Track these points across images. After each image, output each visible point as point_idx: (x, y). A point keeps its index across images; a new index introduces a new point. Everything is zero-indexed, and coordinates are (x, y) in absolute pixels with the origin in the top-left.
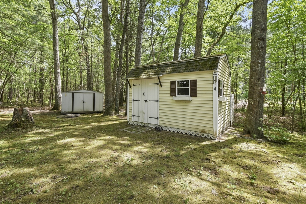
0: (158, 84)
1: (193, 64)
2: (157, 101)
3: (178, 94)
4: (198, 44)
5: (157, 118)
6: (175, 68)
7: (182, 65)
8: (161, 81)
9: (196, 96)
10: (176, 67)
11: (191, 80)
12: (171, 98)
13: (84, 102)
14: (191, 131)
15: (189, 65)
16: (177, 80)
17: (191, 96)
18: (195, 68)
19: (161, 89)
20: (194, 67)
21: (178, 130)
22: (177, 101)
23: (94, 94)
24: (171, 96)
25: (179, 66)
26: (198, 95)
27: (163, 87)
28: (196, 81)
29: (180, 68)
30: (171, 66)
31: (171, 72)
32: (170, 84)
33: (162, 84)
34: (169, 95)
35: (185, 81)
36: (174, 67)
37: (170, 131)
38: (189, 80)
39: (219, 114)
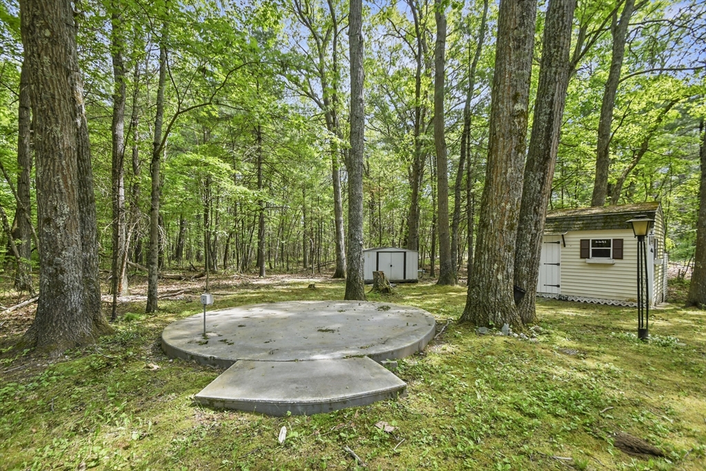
0: (559, 243)
1: (616, 219)
2: (558, 264)
3: (593, 256)
4: (601, 175)
5: (558, 286)
6: (587, 223)
7: (598, 219)
8: (565, 240)
9: (622, 258)
10: (589, 221)
11: (614, 240)
12: (583, 260)
13: (391, 266)
14: (613, 300)
15: (609, 220)
16: (591, 239)
17: (613, 258)
18: (619, 225)
19: (565, 249)
20: (619, 223)
21: (593, 300)
22: (591, 264)
23: (405, 253)
24: (581, 257)
25: (594, 221)
26: (624, 258)
27: (567, 246)
28: (622, 240)
29: (595, 223)
30: (580, 220)
31: (581, 229)
32: (579, 243)
33: (566, 243)
34: (579, 257)
35: (604, 240)
36: (585, 222)
37: (579, 301)
38: (612, 239)
39: (654, 279)
